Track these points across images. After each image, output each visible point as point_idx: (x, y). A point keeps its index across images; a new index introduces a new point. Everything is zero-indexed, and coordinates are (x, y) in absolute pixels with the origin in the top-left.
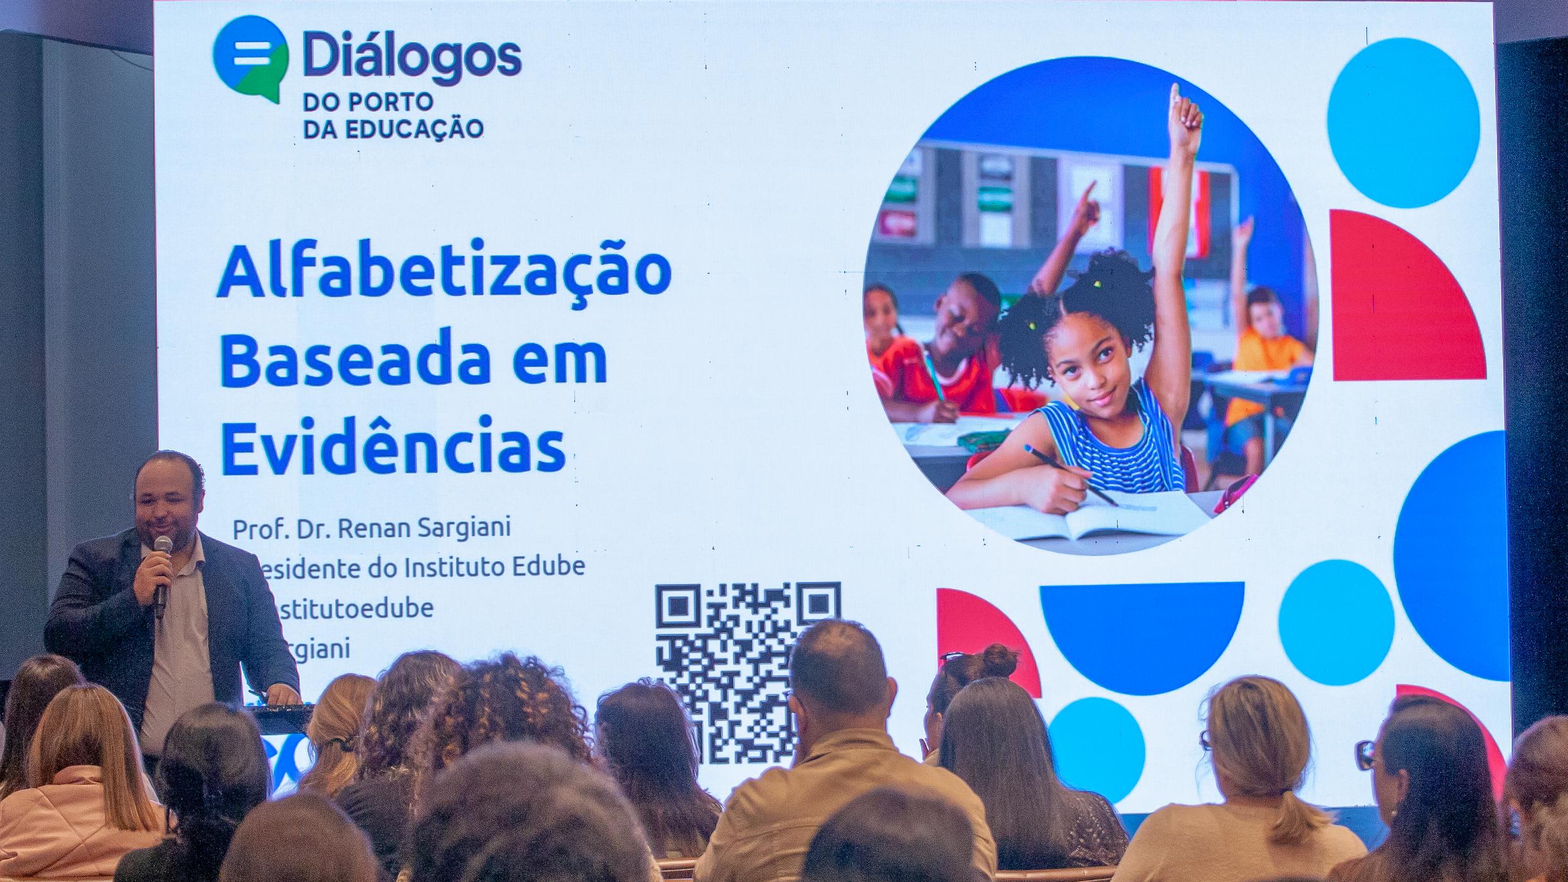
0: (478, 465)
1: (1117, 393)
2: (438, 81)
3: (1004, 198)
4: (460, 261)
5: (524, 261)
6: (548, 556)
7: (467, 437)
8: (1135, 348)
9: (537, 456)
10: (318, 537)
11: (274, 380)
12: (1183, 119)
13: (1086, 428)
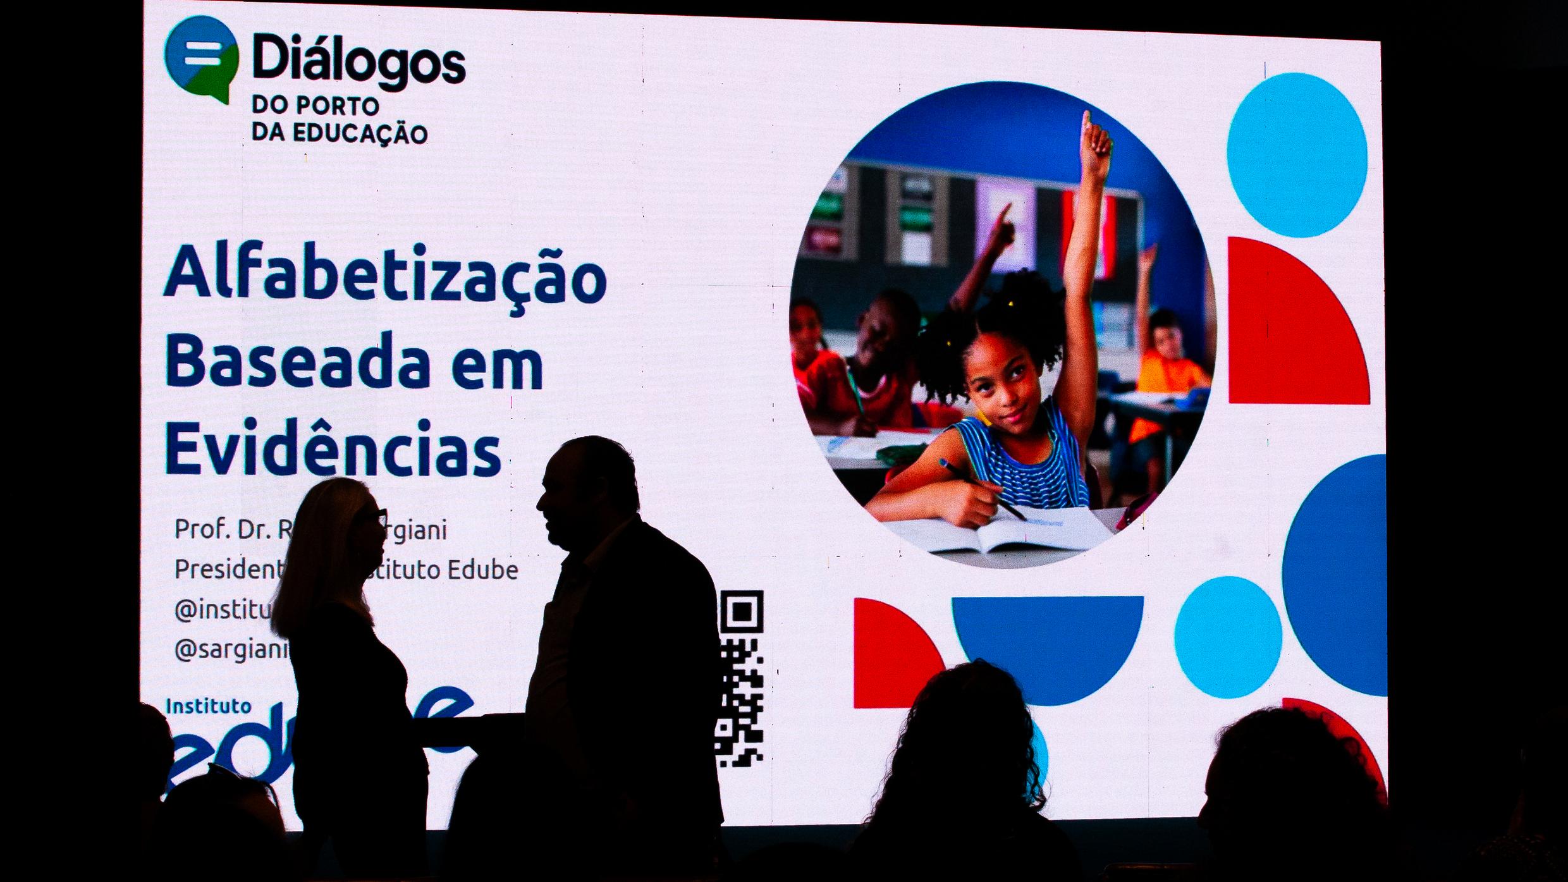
0: (416, 469)
1: (1028, 410)
2: (384, 87)
3: (924, 218)
4: (403, 265)
5: (465, 268)
6: (483, 561)
7: (406, 441)
8: (1045, 367)
9: (473, 461)
10: (259, 537)
11: (218, 379)
12: (1093, 145)
13: (998, 444)
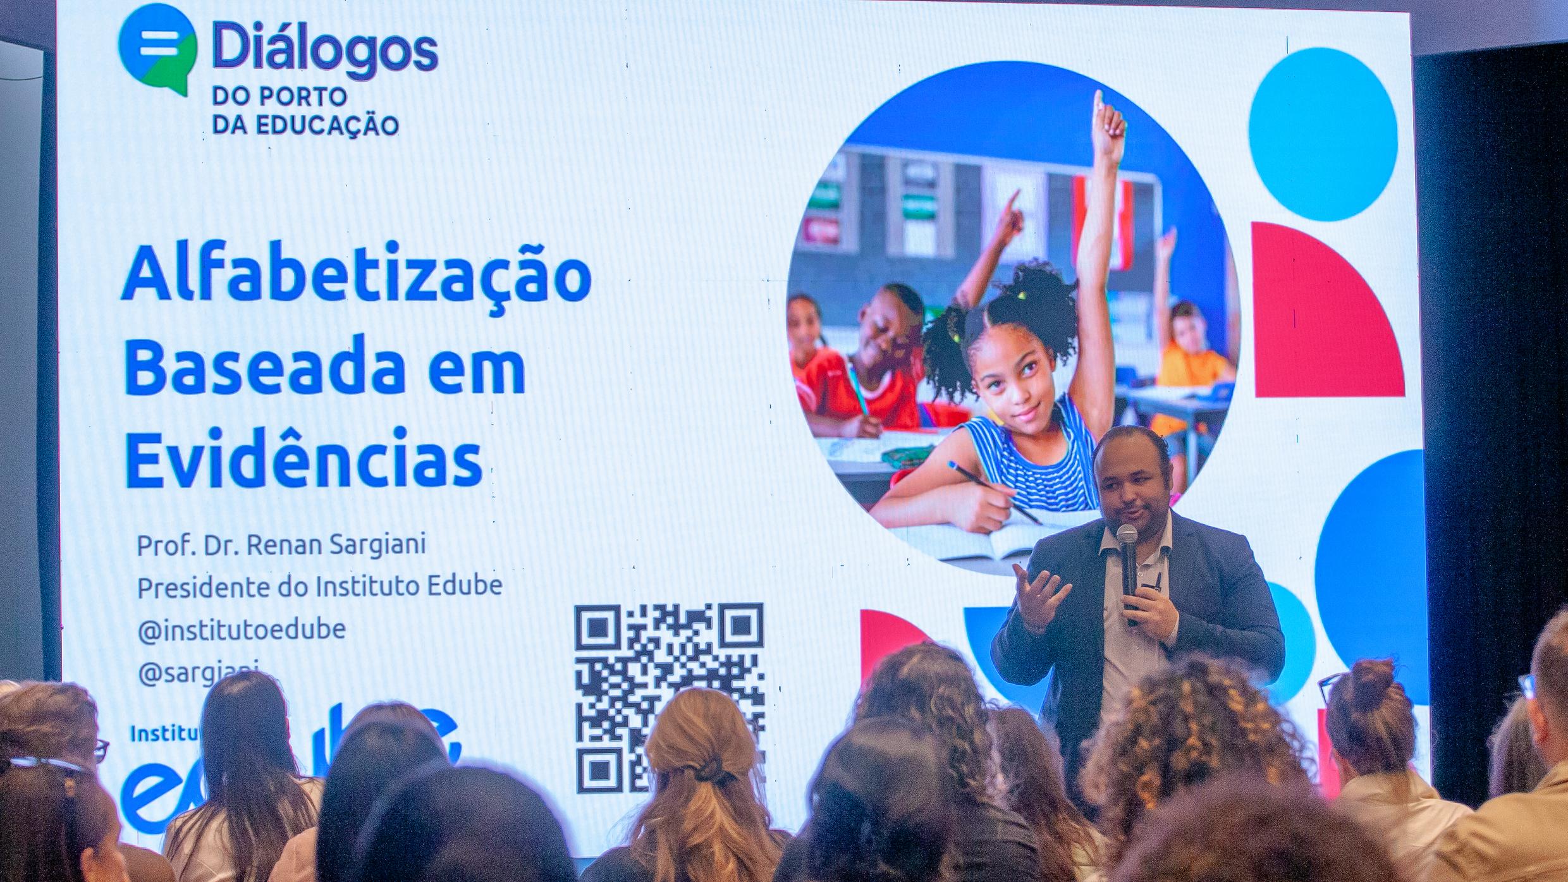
0: (392, 479)
1: (1042, 407)
2: (352, 75)
3: (928, 206)
4: (375, 264)
5: (440, 265)
6: (466, 575)
7: (381, 450)
8: (1059, 362)
9: (453, 470)
10: (226, 553)
11: (180, 388)
12: (1106, 127)
13: (1010, 444)
